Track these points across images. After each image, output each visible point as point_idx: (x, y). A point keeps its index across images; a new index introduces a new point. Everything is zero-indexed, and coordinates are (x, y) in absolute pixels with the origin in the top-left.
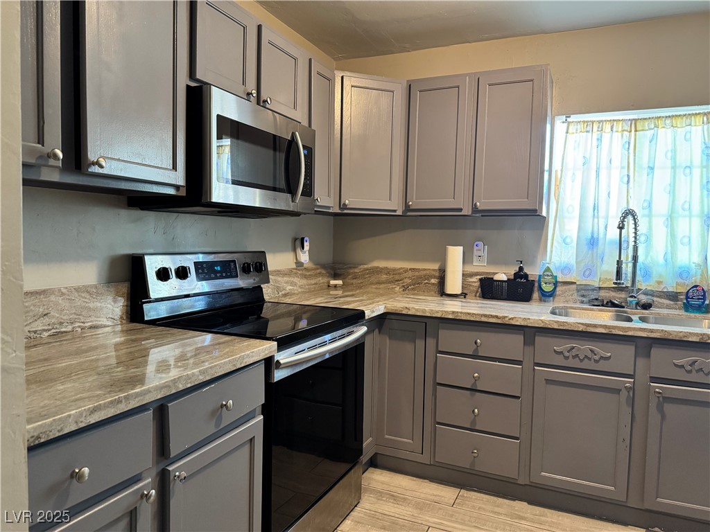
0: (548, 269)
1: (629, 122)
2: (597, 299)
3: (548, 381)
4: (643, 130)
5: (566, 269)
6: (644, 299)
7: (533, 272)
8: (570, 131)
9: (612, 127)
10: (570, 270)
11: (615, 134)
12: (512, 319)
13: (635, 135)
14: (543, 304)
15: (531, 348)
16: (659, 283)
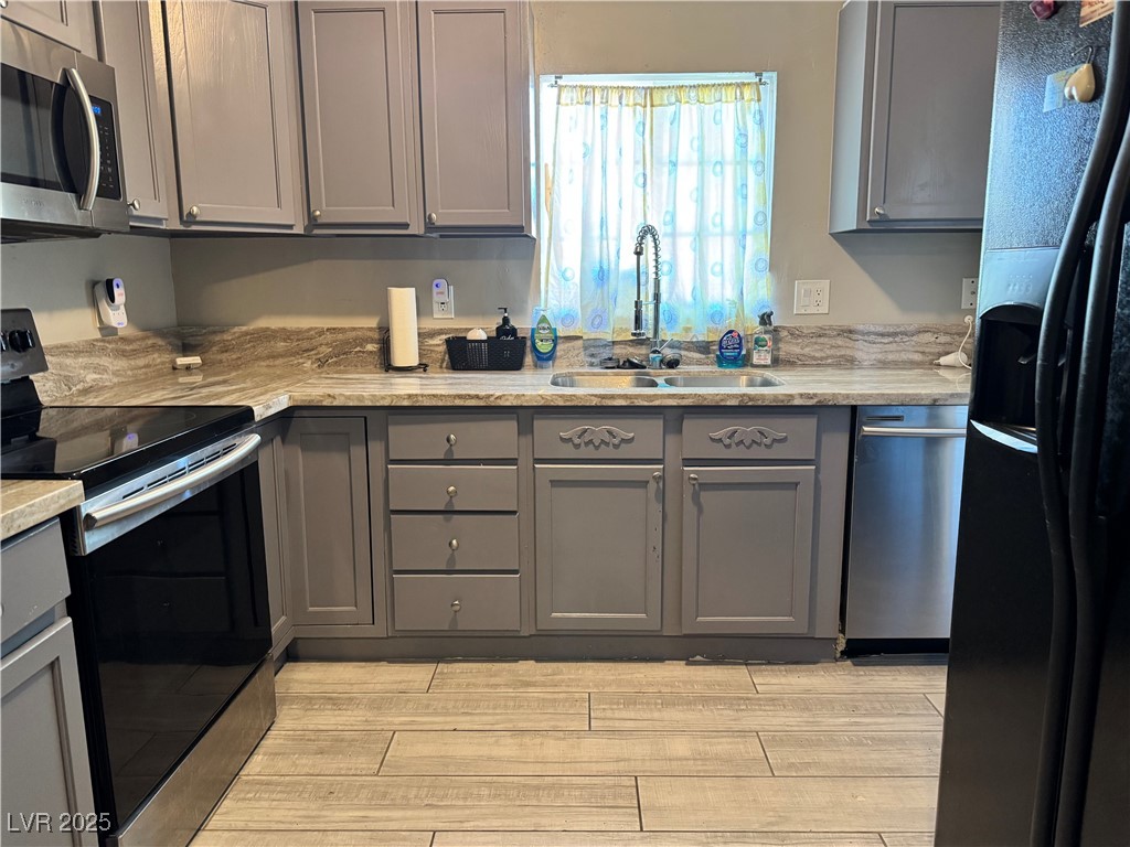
0: (544, 319)
1: (643, 92)
2: (610, 359)
3: (554, 483)
4: (661, 105)
5: (568, 318)
6: (669, 353)
7: (523, 324)
8: (562, 101)
9: (620, 98)
10: (573, 319)
11: (625, 108)
12: (499, 397)
13: (652, 112)
14: (539, 371)
15: (530, 437)
16: (687, 330)
